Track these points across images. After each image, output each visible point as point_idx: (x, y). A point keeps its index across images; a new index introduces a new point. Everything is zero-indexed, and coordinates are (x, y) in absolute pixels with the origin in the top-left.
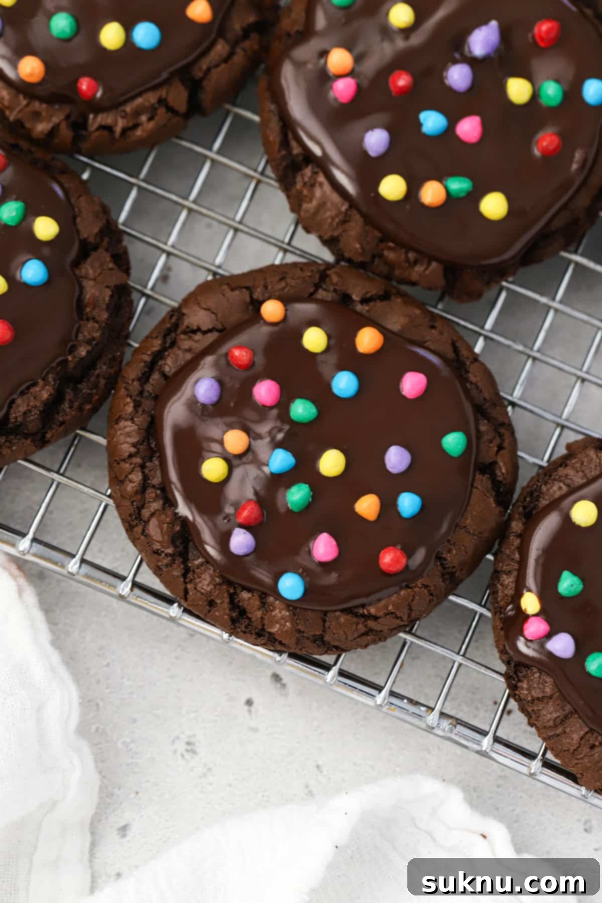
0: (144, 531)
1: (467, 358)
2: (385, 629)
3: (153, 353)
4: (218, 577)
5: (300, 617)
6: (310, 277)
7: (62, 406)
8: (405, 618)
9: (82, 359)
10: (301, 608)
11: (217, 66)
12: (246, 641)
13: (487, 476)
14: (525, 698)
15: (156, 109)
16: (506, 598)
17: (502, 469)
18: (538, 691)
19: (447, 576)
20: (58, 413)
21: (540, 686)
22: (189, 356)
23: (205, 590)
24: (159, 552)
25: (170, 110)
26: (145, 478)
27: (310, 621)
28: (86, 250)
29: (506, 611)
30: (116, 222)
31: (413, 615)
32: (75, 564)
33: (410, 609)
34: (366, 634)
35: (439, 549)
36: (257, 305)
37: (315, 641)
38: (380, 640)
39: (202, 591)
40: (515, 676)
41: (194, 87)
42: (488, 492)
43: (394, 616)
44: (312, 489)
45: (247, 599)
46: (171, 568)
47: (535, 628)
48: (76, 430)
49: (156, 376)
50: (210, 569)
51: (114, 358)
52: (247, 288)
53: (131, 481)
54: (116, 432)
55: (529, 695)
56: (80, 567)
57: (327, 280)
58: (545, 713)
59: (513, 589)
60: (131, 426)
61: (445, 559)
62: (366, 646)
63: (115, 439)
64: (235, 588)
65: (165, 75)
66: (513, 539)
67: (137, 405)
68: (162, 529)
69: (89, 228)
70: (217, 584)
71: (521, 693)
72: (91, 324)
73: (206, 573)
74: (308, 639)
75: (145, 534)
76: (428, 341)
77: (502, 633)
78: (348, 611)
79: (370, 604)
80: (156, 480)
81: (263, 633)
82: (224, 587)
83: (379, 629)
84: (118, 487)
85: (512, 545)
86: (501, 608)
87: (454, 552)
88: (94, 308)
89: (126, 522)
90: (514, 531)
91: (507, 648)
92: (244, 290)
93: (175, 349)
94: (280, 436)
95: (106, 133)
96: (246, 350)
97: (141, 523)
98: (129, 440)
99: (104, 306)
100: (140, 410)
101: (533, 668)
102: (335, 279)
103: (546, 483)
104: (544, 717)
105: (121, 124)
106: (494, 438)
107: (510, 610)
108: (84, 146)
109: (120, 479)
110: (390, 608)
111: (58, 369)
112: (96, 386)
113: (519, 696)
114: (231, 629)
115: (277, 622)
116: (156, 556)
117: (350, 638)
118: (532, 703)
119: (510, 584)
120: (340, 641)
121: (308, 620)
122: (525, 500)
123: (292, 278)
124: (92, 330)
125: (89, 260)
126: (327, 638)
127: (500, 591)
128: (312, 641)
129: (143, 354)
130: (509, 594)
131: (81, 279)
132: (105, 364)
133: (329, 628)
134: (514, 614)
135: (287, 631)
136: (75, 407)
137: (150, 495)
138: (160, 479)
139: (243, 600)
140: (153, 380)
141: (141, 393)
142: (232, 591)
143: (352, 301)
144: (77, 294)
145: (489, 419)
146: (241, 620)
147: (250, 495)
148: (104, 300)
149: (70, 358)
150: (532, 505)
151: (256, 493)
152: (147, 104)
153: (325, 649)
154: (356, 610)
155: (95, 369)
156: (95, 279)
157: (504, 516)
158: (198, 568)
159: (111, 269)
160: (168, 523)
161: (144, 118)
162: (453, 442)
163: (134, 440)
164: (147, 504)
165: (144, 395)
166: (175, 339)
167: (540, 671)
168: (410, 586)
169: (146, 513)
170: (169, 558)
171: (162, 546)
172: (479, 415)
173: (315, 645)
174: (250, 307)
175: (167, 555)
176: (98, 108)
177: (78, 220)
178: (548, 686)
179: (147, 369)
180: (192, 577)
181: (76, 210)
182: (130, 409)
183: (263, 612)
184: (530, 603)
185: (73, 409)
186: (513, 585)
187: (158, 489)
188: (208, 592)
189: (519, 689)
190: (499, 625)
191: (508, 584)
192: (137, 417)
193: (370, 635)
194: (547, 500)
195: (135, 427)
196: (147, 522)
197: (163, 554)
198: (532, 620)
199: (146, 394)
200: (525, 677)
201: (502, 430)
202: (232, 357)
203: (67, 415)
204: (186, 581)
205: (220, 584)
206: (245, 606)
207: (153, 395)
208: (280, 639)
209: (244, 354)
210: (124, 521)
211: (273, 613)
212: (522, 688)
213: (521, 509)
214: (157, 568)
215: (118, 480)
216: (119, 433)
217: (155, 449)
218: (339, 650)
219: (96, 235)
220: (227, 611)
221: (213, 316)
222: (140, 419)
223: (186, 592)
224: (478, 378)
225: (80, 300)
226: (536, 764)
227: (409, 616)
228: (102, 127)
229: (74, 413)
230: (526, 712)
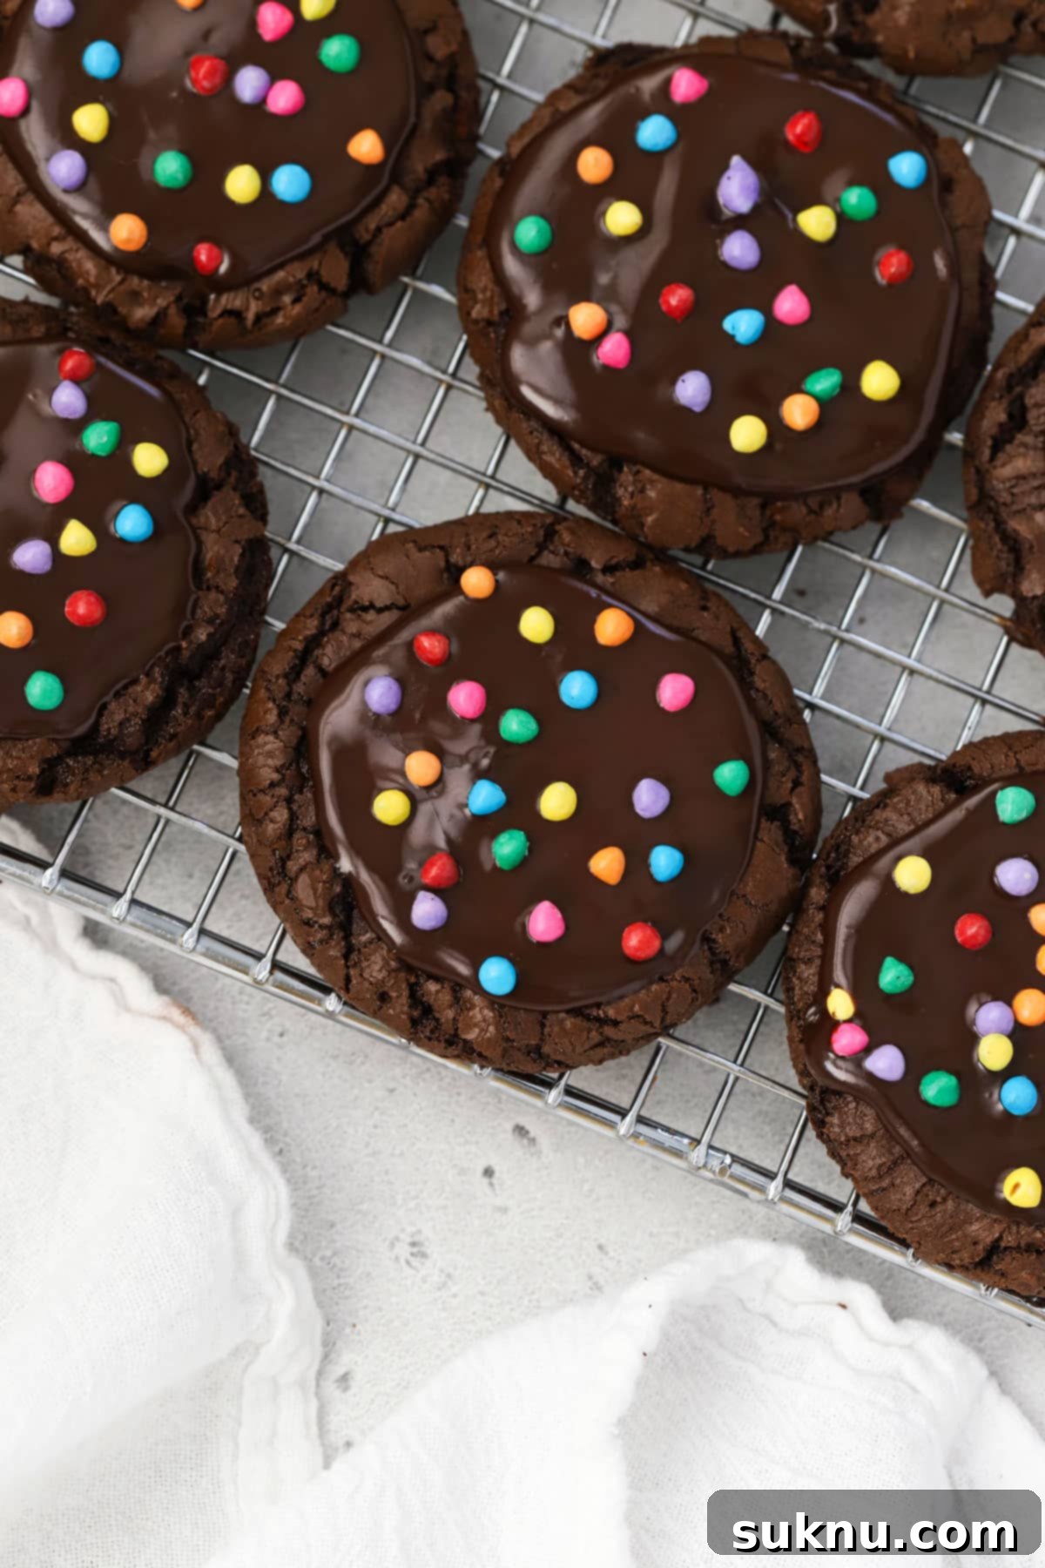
0: (289, 892)
1: (752, 654)
2: (629, 1038)
3: (306, 638)
4: (393, 960)
5: (509, 1019)
6: (531, 533)
7: (174, 712)
8: (657, 1023)
9: (201, 645)
10: (511, 1007)
11: (391, 224)
12: (431, 1050)
13: (777, 823)
14: (837, 1138)
15: (303, 287)
16: (806, 997)
17: (799, 814)
18: (854, 1128)
19: (718, 966)
20: (167, 723)
21: (858, 1121)
22: (357, 644)
23: (374, 977)
24: (311, 922)
25: (323, 286)
26: (293, 817)
27: (523, 1025)
28: (205, 490)
29: (807, 1016)
30: (247, 447)
31: (668, 1021)
32: (191, 936)
33: (665, 1011)
34: (601, 1044)
35: (707, 927)
36: (456, 572)
37: (529, 1053)
38: (621, 1053)
39: (371, 979)
40: (821, 1108)
41: (358, 254)
42: (778, 846)
43: (641, 1020)
44: (529, 838)
45: (434, 993)
46: (328, 946)
47: (847, 1040)
48: (192, 744)
49: (310, 671)
50: (382, 948)
51: (246, 643)
52: (442, 548)
53: (272, 821)
54: (253, 751)
55: (842, 1134)
56: (198, 940)
57: (556, 538)
58: (864, 1158)
59: (816, 984)
60: (274, 743)
61: (714, 941)
62: (600, 1062)
63: (250, 761)
64: (417, 977)
65: (316, 239)
66: (813, 913)
67: (282, 713)
68: (315, 890)
69: (210, 459)
70: (393, 970)
71: (830, 1132)
72: (213, 595)
73: (377, 955)
74: (519, 1050)
75: (290, 896)
76: (698, 628)
77: (802, 1047)
78: (576, 1012)
79: (609, 1003)
80: (309, 820)
81: (456, 1039)
82: (402, 975)
83: (620, 1039)
84: (253, 829)
85: (813, 921)
86: (799, 1011)
87: (728, 931)
88: (218, 572)
89: (265, 878)
90: (815, 901)
91: (809, 1068)
92: (438, 551)
93: (338, 634)
94: (485, 762)
95: (232, 320)
96: (439, 637)
97: (285, 881)
98: (270, 762)
99: (232, 570)
100: (287, 720)
101: (846, 1096)
102: (567, 537)
103: (857, 832)
104: (864, 1164)
105: (254, 308)
106: (788, 769)
107: (812, 1014)
108: (202, 338)
109: (257, 817)
110: (637, 1008)
111: (168, 660)
112: (220, 684)
113: (828, 1136)
114: (411, 1034)
115: (476, 1025)
116: (306, 928)
117: (579, 1050)
118: (846, 1145)
119: (811, 977)
120: (564, 1053)
121: (520, 1024)
122: (828, 855)
123: (506, 535)
124: (213, 604)
125: (210, 504)
126: (546, 1049)
127: (797, 988)
128: (524, 1053)
129: (293, 639)
130: (810, 992)
131: (199, 531)
132: (233, 651)
133: (550, 1036)
134: (818, 1020)
135: (489, 1039)
136: (192, 713)
137: (300, 841)
138: (314, 818)
139: (429, 993)
140: (306, 676)
141: (288, 695)
142: (413, 980)
143: (591, 569)
144: (193, 550)
145: (781, 742)
146: (424, 1021)
147: (441, 842)
148: (232, 560)
149: (184, 644)
150: (839, 863)
151: (449, 841)
152: (291, 279)
153: (543, 1065)
154: (588, 1011)
155: (219, 660)
156: (218, 531)
157: (800, 880)
158: (365, 947)
159: (241, 516)
160: (324, 882)
161: (287, 299)
162: (730, 776)
163: (278, 762)
164: (295, 854)
165: (293, 698)
166: (338, 618)
167: (857, 1099)
168: (665, 978)
169: (292, 866)
170: (325, 932)
171: (316, 915)
172: (767, 736)
173: (529, 1058)
174: (445, 575)
175: (321, 927)
176: (222, 285)
177: (195, 447)
178: (868, 1121)
179: (297, 662)
180: (356, 959)
181: (192, 432)
182: (272, 718)
183: (456, 1011)
184: (840, 1004)
185: (188, 716)
186: (815, 979)
187: (311, 833)
188: (378, 980)
189: (828, 1126)
190: (798, 1036)
191: (808, 977)
192: (282, 730)
193: (606, 1047)
194: (860, 856)
195: (278, 744)
196: (294, 880)
197: (316, 926)
198: (843, 1027)
199: (295, 697)
200: (835, 1108)
201: (800, 758)
202: (419, 648)
203: (180, 725)
204: (349, 964)
205: (396, 970)
206: (431, 1001)
207: (305, 698)
208: (479, 1050)
209: (436, 644)
210: (260, 876)
211: (471, 1013)
212: (832, 1125)
213: (823, 870)
214: (307, 945)
215: (254, 819)
216: (256, 752)
217: (307, 776)
218: (564, 1066)
219: (220, 467)
220: (406, 1009)
221: (393, 587)
222: (287, 733)
223: (348, 979)
224: (767, 684)
225: (198, 560)
226: (843, 1220)
227: (663, 1020)
228: (228, 313)
229: (190, 722)
230: (838, 1158)
